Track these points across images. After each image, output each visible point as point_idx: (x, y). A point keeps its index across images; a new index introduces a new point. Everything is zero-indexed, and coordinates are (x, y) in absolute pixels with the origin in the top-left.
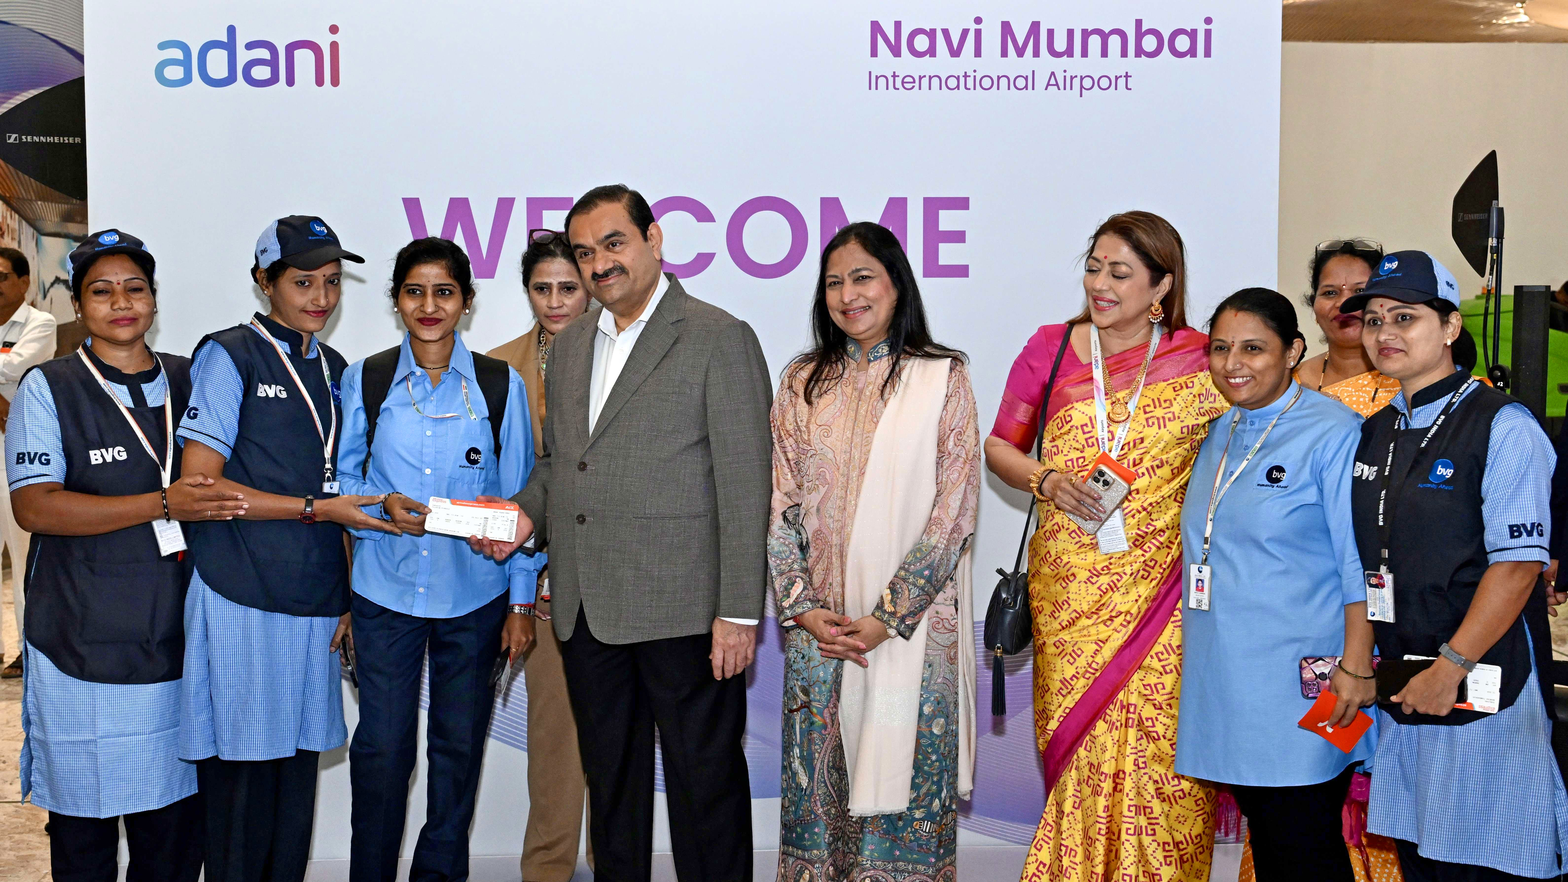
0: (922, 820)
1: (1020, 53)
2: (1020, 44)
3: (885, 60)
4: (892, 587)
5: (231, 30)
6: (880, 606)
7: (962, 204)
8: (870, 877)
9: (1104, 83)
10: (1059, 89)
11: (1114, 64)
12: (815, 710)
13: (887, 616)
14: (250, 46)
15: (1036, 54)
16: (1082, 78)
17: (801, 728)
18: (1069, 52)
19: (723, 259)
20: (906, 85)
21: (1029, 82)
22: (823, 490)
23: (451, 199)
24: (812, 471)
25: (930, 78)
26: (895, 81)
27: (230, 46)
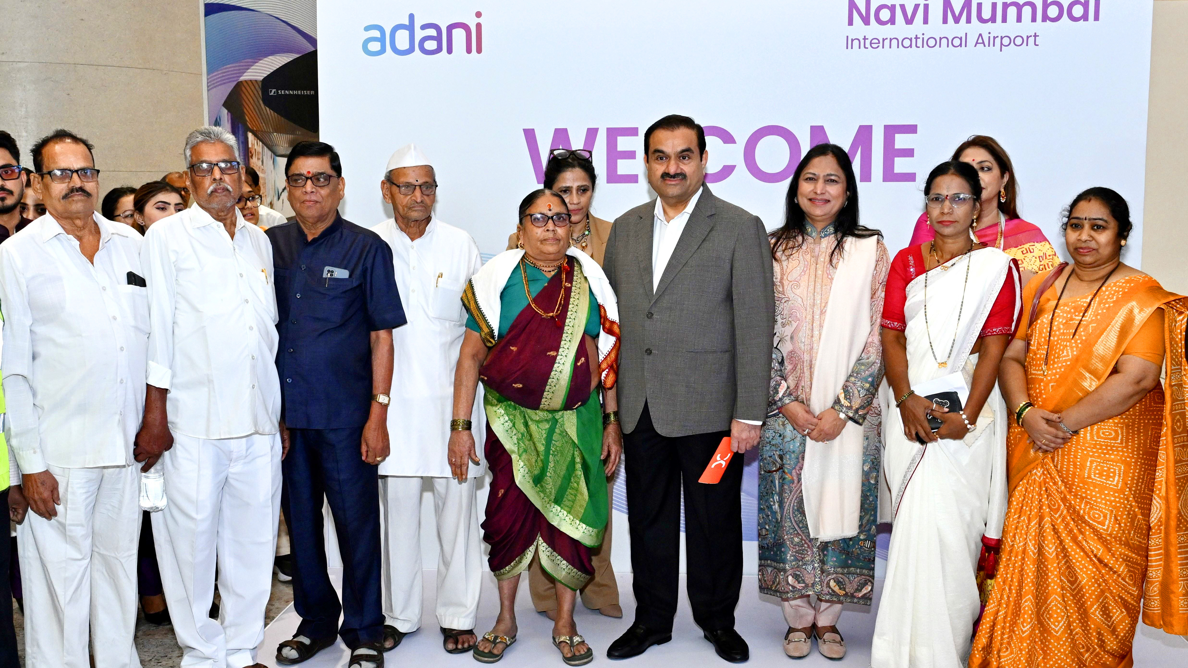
0: (865, 540)
1: (957, 20)
2: (957, 14)
3: (859, 28)
4: (845, 389)
5: (412, 17)
6: (837, 401)
7: (912, 129)
8: (833, 579)
9: (1019, 41)
10: (985, 46)
11: (1027, 27)
12: (786, 471)
13: (845, 409)
14: (424, 27)
15: (969, 21)
16: (1002, 38)
17: (779, 482)
18: (993, 19)
19: (742, 169)
20: (873, 45)
21: (963, 41)
22: (795, 325)
23: (556, 130)
24: (785, 312)
25: (891, 40)
26: (864, 42)
27: (410, 27)
